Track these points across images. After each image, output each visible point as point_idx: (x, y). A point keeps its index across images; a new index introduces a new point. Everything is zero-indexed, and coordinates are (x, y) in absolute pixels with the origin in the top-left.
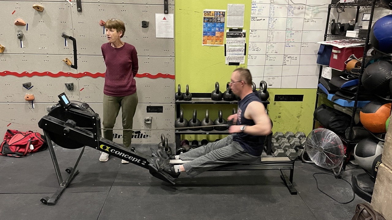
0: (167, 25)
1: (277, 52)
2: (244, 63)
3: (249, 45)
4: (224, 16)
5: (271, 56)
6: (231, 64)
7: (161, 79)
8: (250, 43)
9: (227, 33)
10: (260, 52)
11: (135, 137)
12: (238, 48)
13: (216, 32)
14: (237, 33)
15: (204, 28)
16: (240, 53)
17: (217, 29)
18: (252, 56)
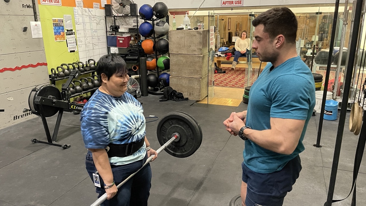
0: (38, 29)
1: (89, 42)
2: (77, 50)
3: (77, 39)
4: (63, 22)
5: (87, 45)
6: (71, 51)
7: (39, 67)
8: (77, 38)
9: (66, 33)
10: (83, 43)
11: (30, 114)
12: (73, 41)
13: (61, 32)
14: (70, 32)
15: (54, 30)
16: (74, 44)
17: (61, 30)
18: (80, 45)
